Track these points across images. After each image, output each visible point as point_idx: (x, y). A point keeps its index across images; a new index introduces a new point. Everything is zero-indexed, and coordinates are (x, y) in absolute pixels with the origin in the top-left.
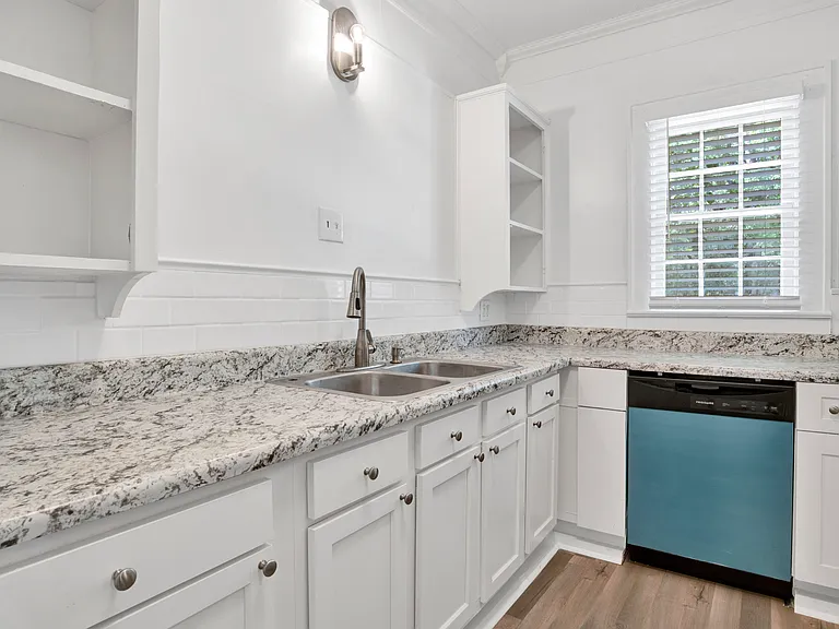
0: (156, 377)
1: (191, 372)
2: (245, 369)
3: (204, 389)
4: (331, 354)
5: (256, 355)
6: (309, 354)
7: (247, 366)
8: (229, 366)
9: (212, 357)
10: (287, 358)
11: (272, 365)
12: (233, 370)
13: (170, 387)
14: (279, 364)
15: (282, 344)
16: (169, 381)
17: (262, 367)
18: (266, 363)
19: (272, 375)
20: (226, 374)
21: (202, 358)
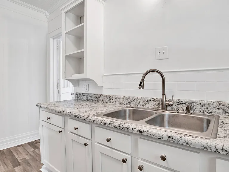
0: (108, 99)
1: (115, 99)
2: (126, 102)
3: (116, 104)
4: (157, 103)
5: (129, 98)
6: (147, 101)
7: (127, 101)
8: (122, 100)
9: (119, 97)
10: (139, 101)
11: (134, 102)
12: (123, 101)
13: (110, 102)
14: (136, 102)
15: (138, 96)
16: (111, 101)
17: (131, 102)
18: (132, 101)
19: (134, 105)
20: (122, 102)
21: (117, 97)
